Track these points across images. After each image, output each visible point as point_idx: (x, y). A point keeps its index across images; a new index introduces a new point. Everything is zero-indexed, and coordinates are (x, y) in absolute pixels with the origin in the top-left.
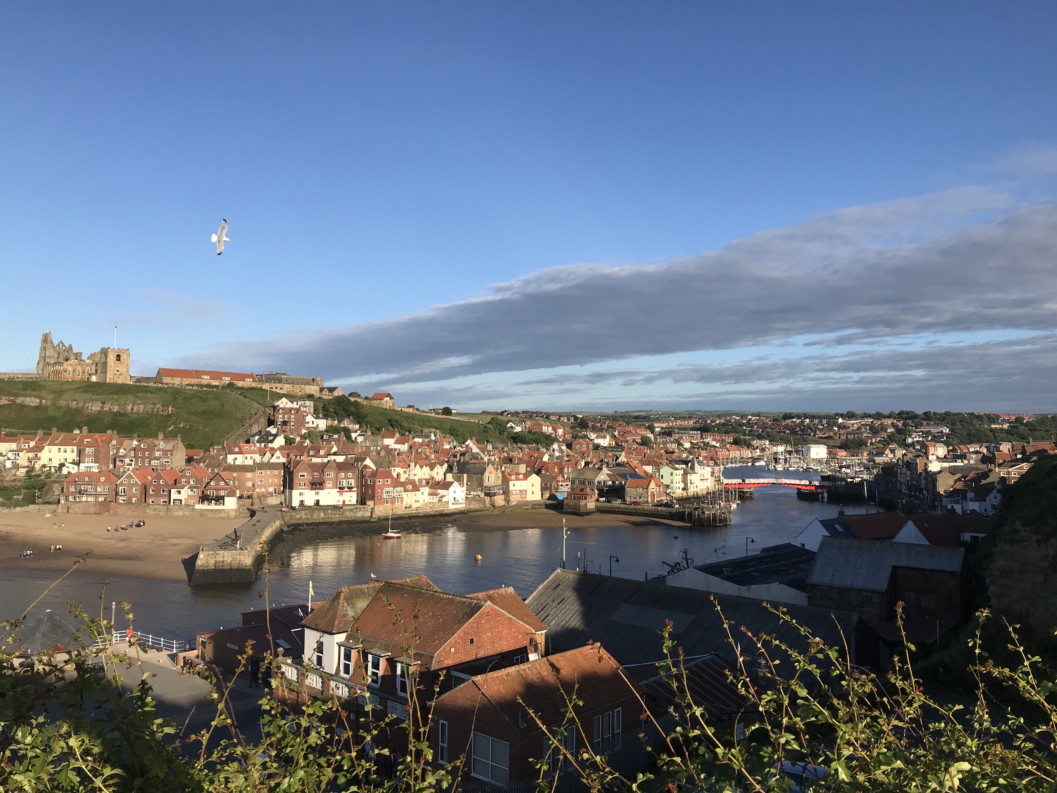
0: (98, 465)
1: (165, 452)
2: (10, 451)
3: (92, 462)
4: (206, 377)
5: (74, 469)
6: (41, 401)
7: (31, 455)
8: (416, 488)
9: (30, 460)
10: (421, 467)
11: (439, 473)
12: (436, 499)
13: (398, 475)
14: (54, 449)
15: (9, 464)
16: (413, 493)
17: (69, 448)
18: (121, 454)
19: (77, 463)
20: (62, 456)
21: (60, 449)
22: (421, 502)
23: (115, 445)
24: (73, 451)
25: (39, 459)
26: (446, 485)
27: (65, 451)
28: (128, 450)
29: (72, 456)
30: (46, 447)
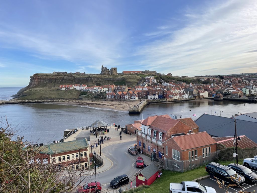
0: (112, 91)
1: (124, 88)
2: (97, 89)
4: (132, 72)
8: (176, 95)
9: (100, 91)
10: (178, 90)
11: (182, 91)
12: (181, 97)
13: (172, 92)
15: (97, 91)
16: (176, 96)
17: (107, 88)
19: (108, 91)
21: (105, 88)
22: (178, 98)
23: (115, 87)
25: (102, 90)
26: (184, 94)
28: (117, 88)
29: (107, 90)
30: (103, 88)
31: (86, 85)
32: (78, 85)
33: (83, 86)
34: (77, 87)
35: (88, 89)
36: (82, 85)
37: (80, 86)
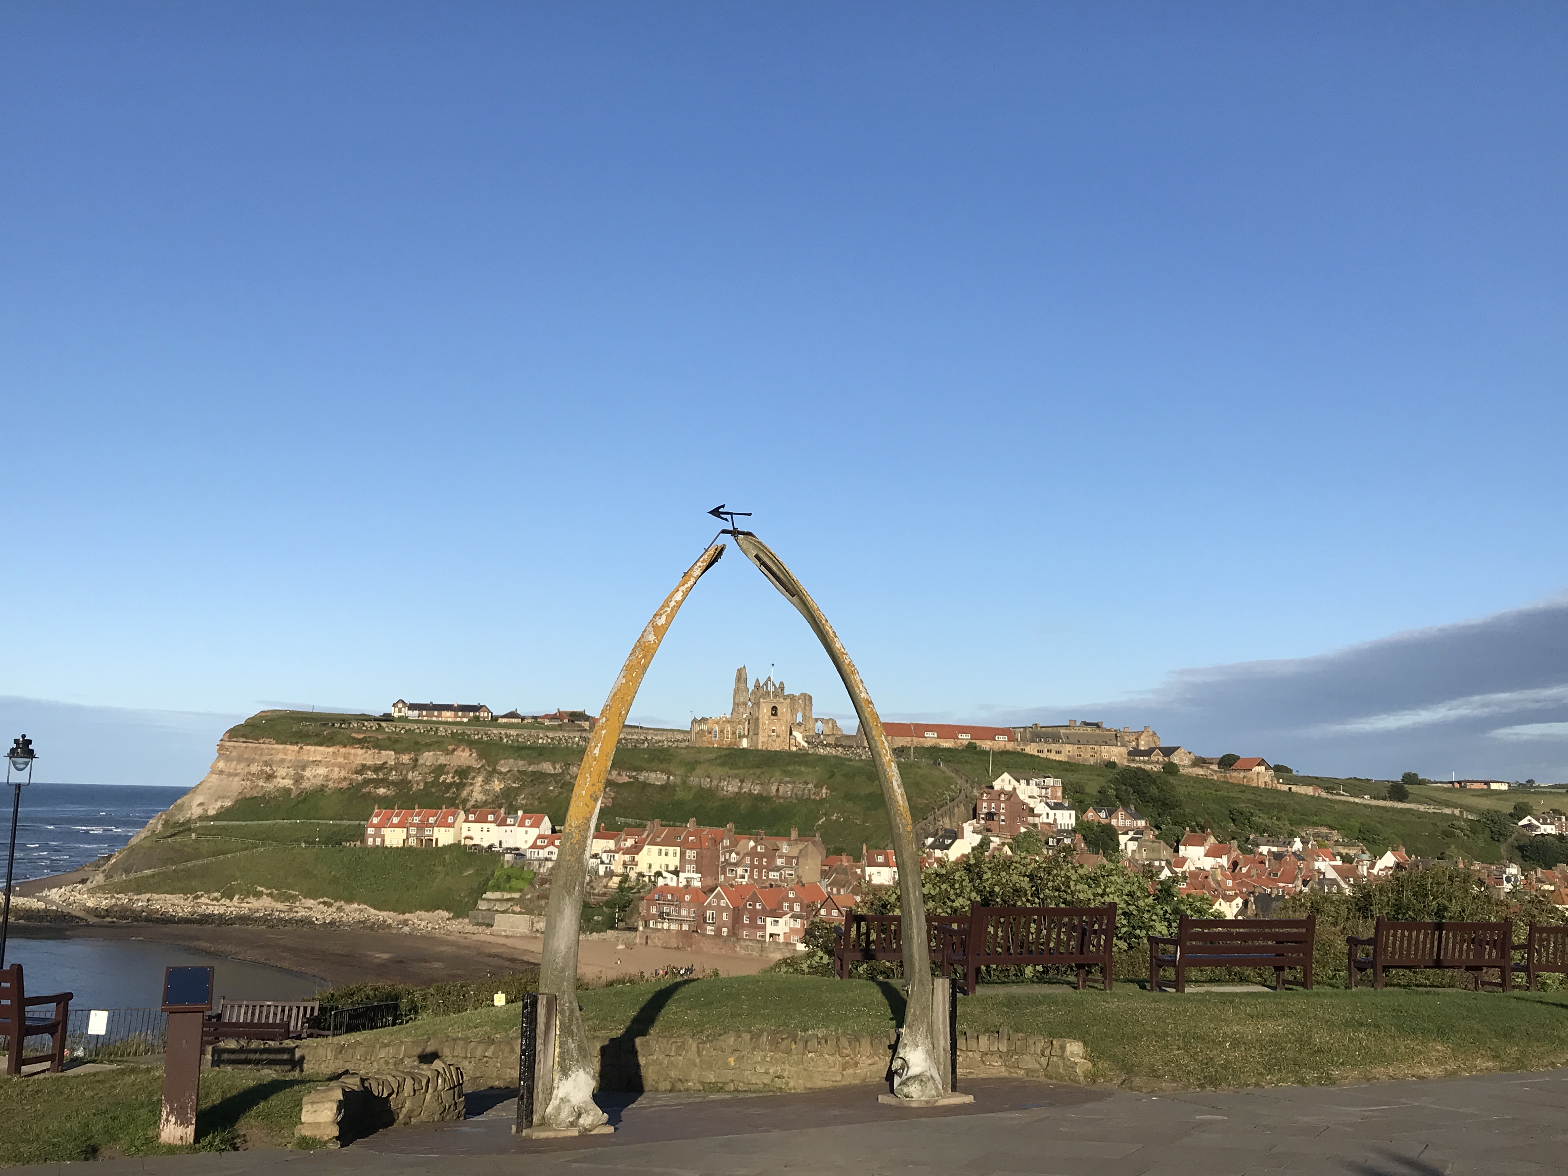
0: (700, 875)
1: (789, 859)
2: (605, 852)
3: (693, 871)
4: (930, 734)
5: (671, 881)
6: (669, 778)
7: (627, 858)
9: (625, 865)
14: (655, 849)
15: (602, 870)
17: (671, 849)
18: (732, 861)
19: (676, 873)
20: (664, 860)
21: (661, 850)
23: (727, 847)
24: (676, 853)
25: (636, 865)
27: (666, 854)
28: (742, 855)
29: (674, 862)
30: (646, 848)
31: (546, 818)
32: (491, 817)
33: (522, 825)
34: (485, 826)
35: (551, 848)
36: (520, 813)
37: (502, 823)
